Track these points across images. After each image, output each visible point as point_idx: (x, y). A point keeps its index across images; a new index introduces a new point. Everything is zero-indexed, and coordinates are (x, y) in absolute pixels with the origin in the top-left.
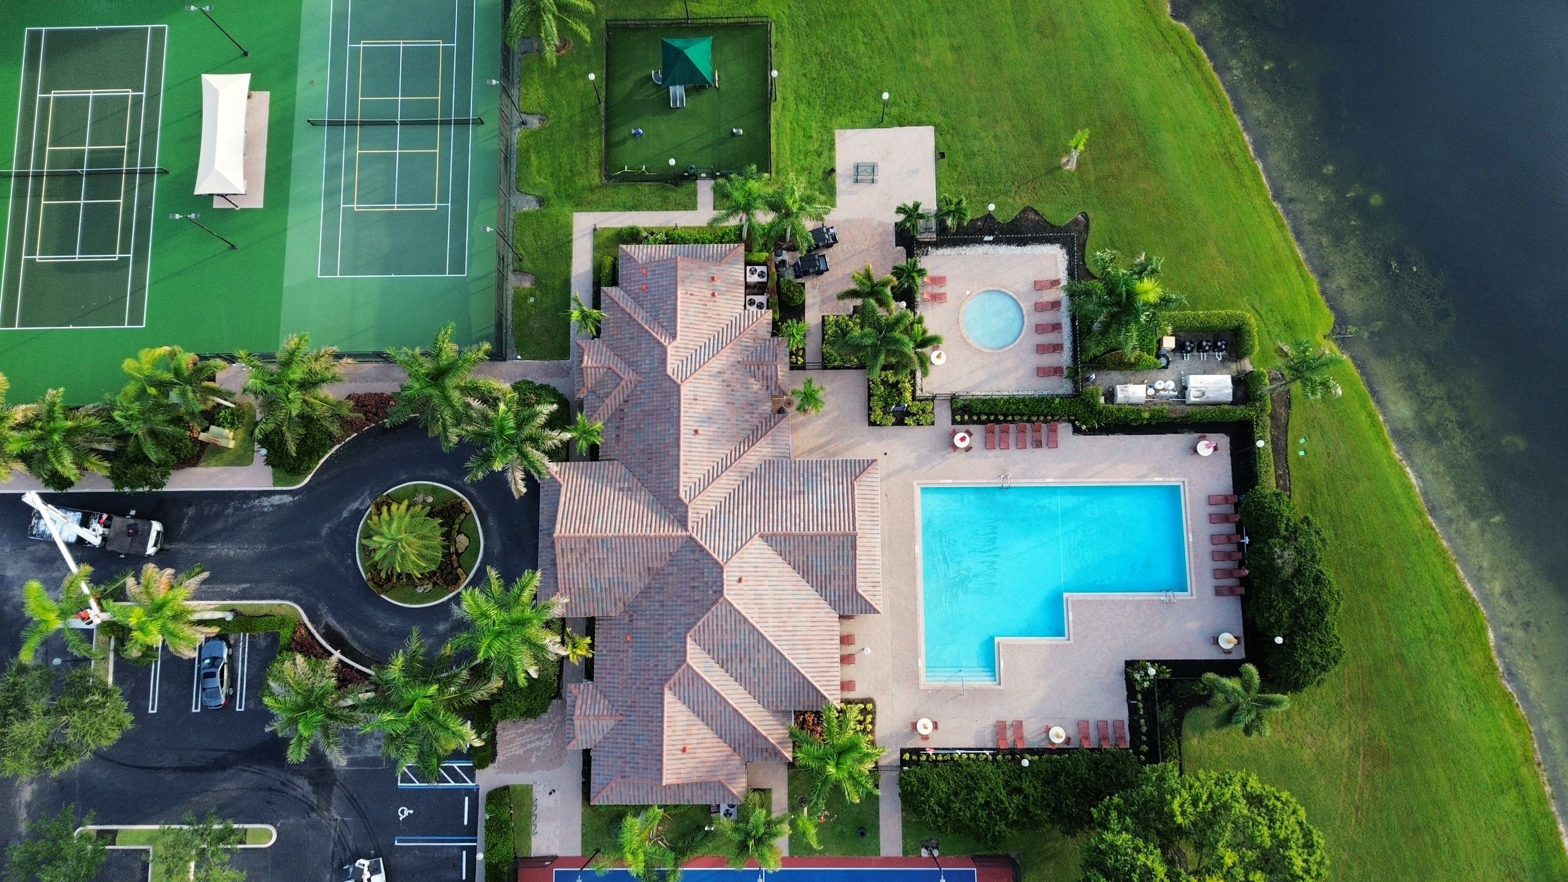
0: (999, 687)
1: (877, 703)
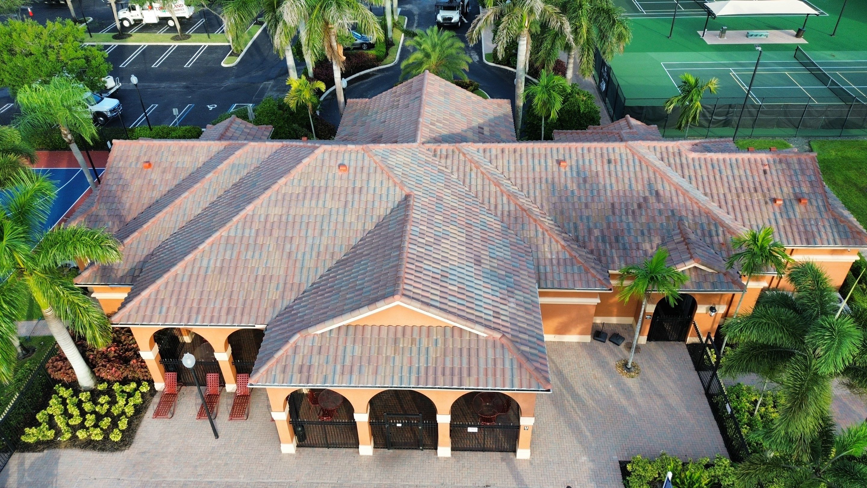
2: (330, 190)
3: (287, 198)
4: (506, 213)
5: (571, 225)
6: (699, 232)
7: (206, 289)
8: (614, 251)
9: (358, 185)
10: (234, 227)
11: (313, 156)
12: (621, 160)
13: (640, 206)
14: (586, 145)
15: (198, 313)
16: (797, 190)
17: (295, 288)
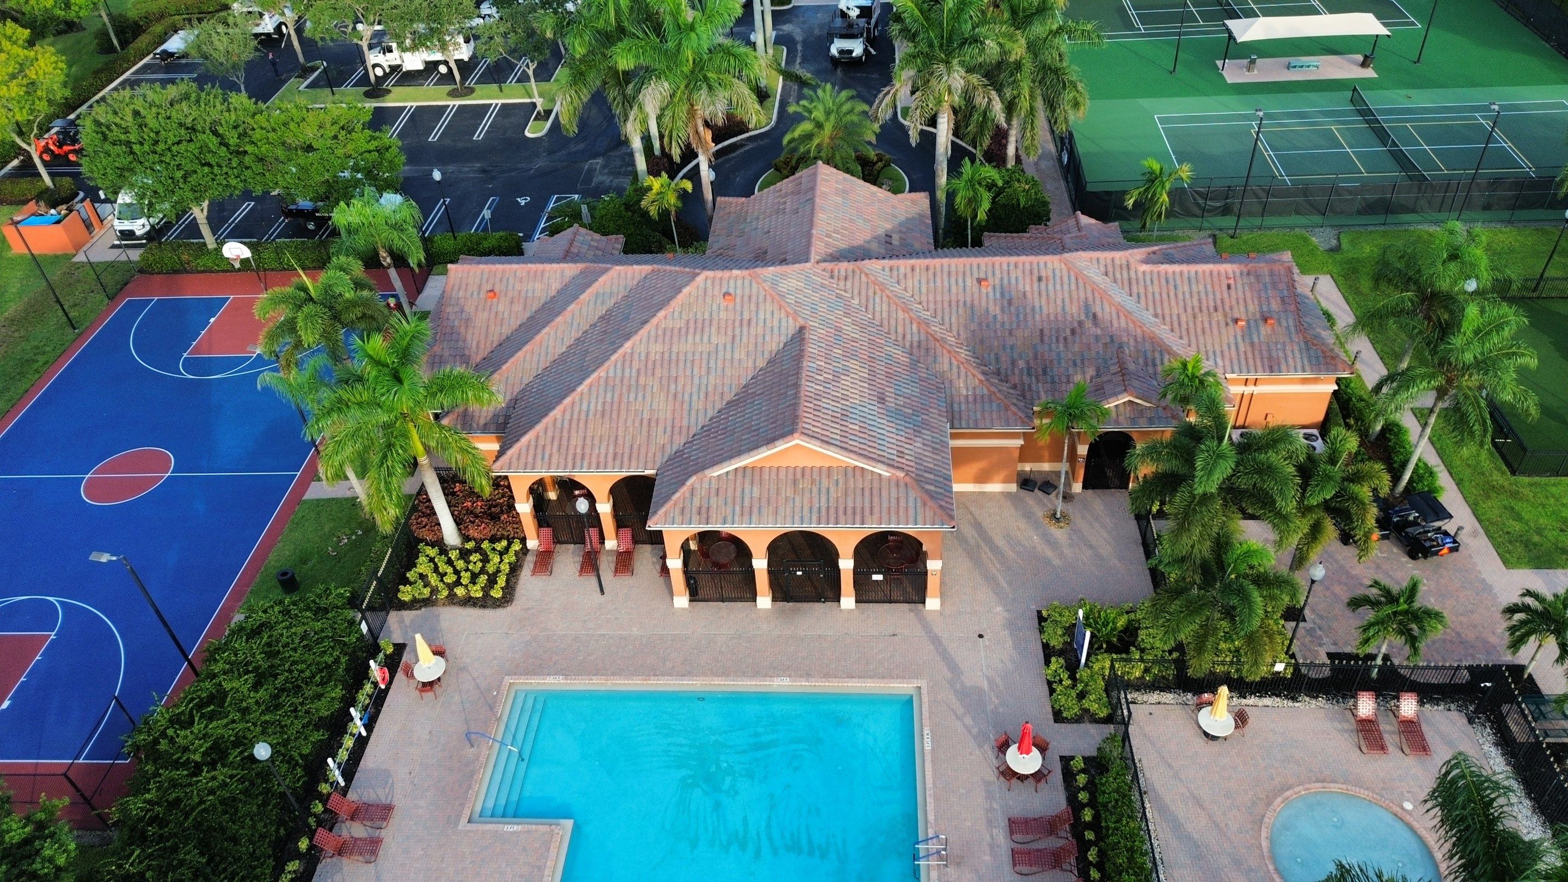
0: (464, 820)
1: (500, 612)
2: (715, 323)
3: (668, 333)
4: (915, 344)
5: (992, 356)
6: (1141, 361)
7: (589, 434)
8: (1040, 385)
9: (746, 316)
10: (612, 367)
11: (693, 285)
12: (1054, 277)
13: (1073, 332)
14: (1013, 259)
15: (583, 458)
16: (1265, 309)
17: (684, 431)
